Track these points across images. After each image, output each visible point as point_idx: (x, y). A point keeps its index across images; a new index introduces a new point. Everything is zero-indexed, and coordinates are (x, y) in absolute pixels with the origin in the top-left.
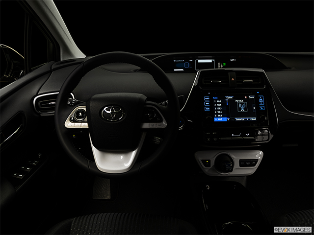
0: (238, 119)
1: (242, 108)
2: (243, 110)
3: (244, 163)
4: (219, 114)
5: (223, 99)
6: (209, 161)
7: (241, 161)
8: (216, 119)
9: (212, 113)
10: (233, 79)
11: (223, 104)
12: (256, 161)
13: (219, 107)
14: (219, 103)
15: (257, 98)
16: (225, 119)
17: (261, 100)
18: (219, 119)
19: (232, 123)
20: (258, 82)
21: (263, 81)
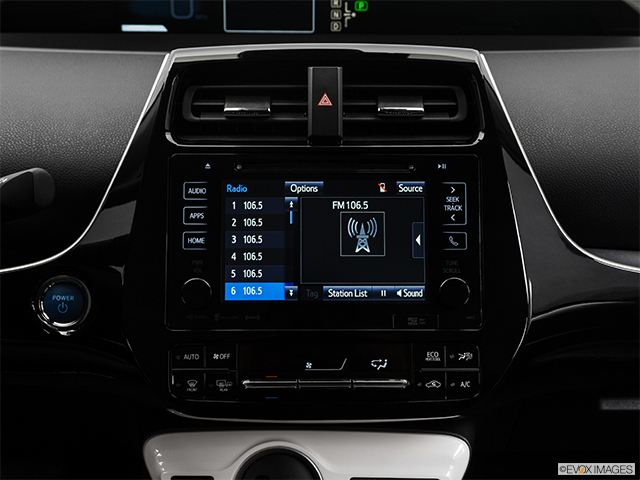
0: (335, 292)
1: (363, 237)
2: (363, 247)
4: (252, 265)
5: (269, 187)
8: (232, 292)
9: (217, 263)
10: (325, 101)
11: (273, 220)
13: (252, 231)
14: (252, 214)
15: (435, 195)
16: (276, 291)
17: (453, 204)
18: (251, 291)
19: (307, 309)
20: (452, 111)
21: (472, 111)
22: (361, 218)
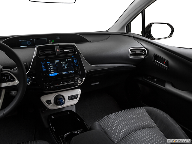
0: (63, 73)
1: (65, 66)
2: (66, 67)
3: (71, 98)
4: (52, 71)
5: (53, 62)
6: (50, 100)
7: (69, 97)
8: (50, 75)
9: (48, 72)
10: (58, 50)
11: (54, 66)
12: (77, 95)
13: (51, 67)
14: (51, 65)
15: (73, 60)
16: (56, 74)
17: (75, 61)
18: (53, 75)
19: (60, 76)
20: (72, 50)
21: (75, 50)
22: (65, 64)
